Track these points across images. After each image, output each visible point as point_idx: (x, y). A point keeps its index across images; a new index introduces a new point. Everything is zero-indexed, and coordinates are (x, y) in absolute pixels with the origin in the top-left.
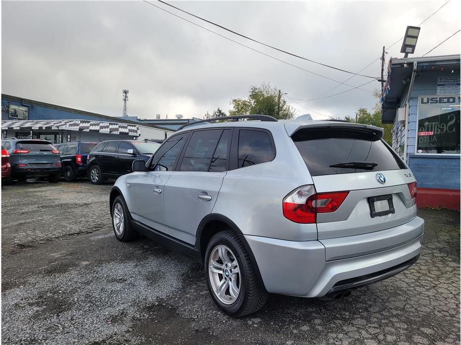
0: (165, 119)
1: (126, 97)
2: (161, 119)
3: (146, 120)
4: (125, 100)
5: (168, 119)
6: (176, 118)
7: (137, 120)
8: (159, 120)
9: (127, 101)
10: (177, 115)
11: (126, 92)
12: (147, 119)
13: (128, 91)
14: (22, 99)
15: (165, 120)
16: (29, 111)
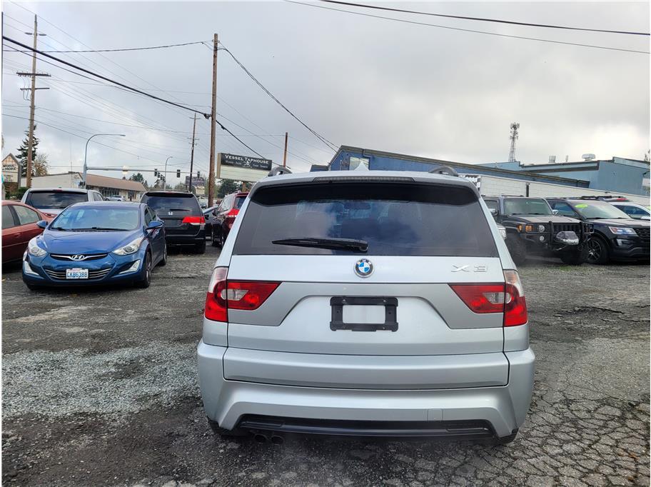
0: (564, 162)
1: (515, 133)
2: (557, 162)
3: (533, 166)
4: (513, 138)
5: (569, 161)
6: (583, 160)
7: (520, 166)
8: (553, 165)
9: (516, 140)
10: (584, 155)
11: (515, 127)
12: (535, 164)
13: (518, 125)
14: (363, 150)
15: (564, 164)
16: (369, 163)
